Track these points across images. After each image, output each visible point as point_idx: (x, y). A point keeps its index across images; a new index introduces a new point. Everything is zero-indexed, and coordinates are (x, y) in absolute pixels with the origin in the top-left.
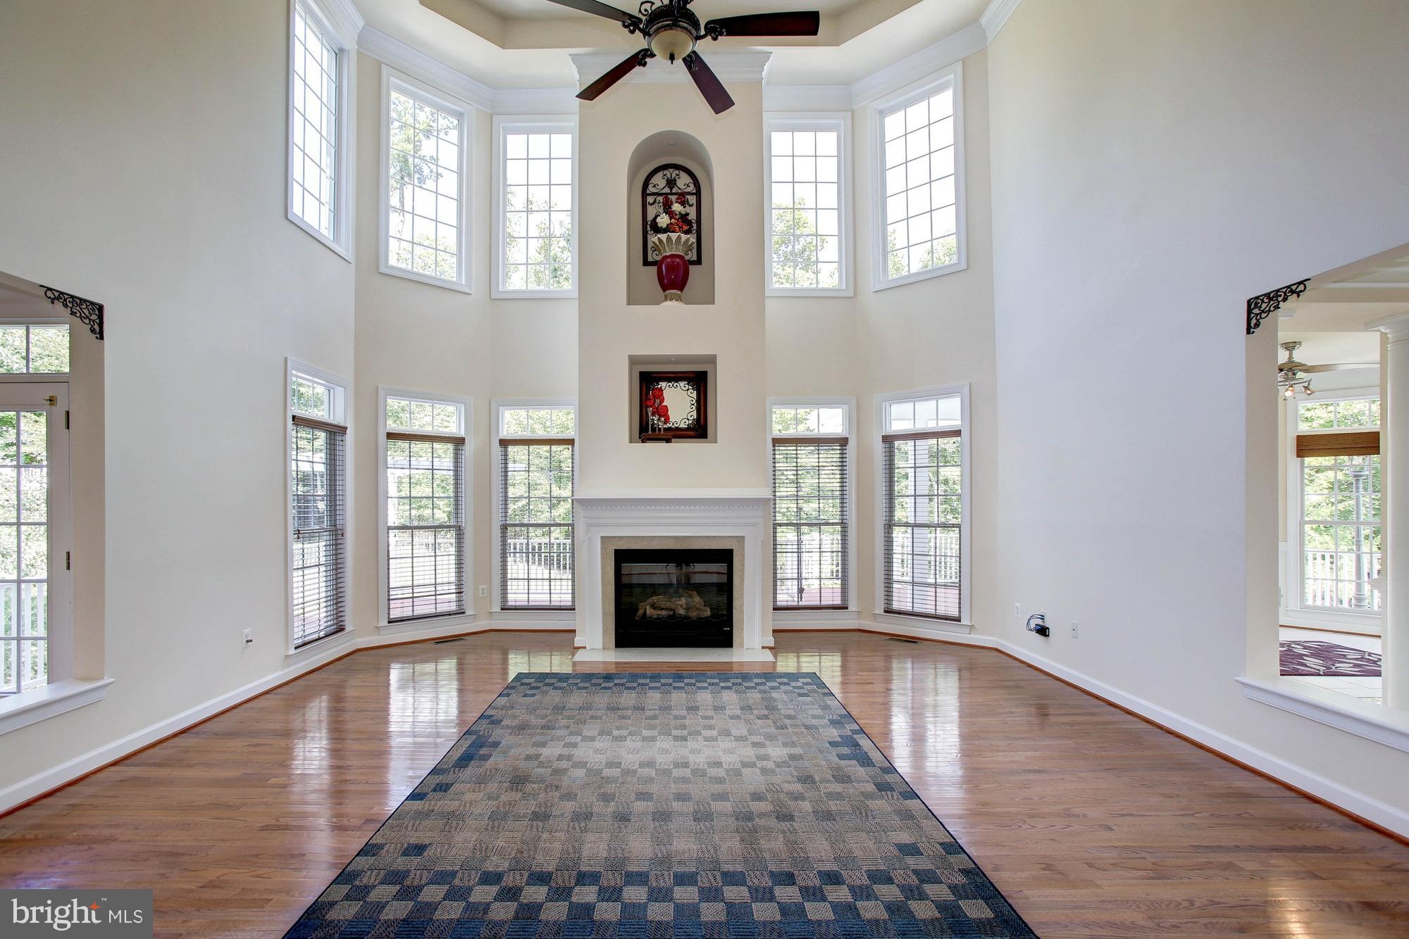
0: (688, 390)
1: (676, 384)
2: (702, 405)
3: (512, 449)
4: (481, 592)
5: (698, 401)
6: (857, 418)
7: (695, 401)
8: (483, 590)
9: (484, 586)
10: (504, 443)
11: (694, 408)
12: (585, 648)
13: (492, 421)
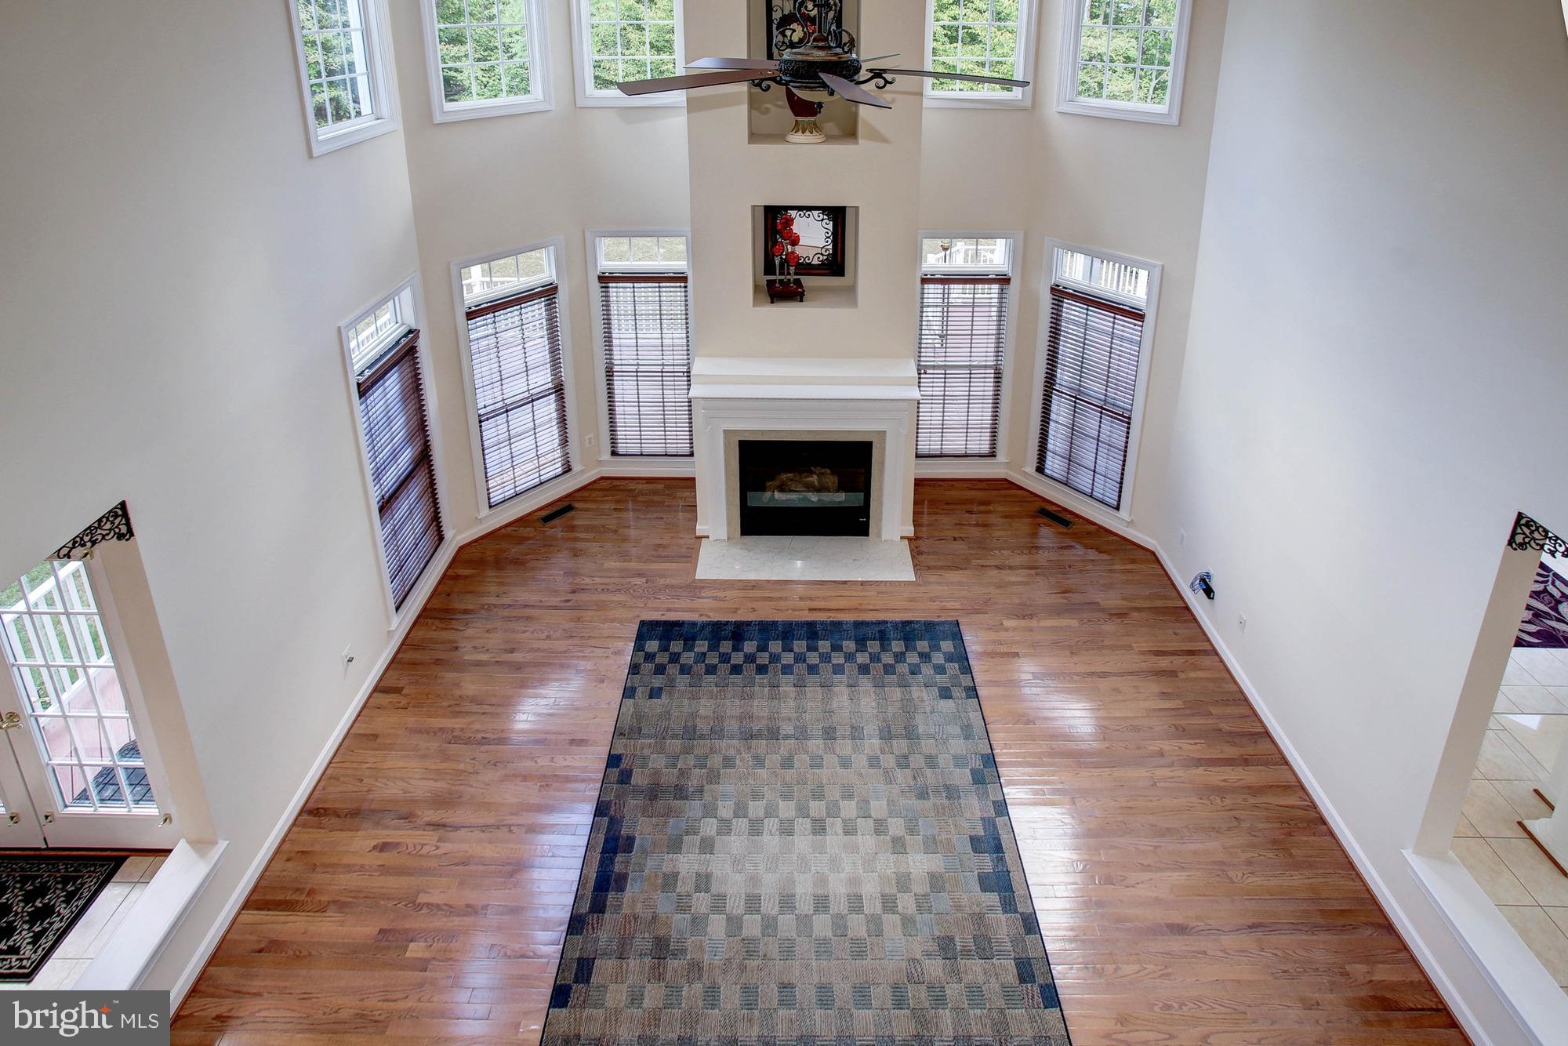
0: (822, 220)
1: (809, 213)
2: (839, 236)
3: (614, 289)
4: (588, 441)
5: (835, 233)
6: (1022, 255)
7: (830, 233)
8: (590, 439)
9: (591, 435)
10: (605, 280)
11: (830, 241)
12: (708, 537)
13: (587, 254)
